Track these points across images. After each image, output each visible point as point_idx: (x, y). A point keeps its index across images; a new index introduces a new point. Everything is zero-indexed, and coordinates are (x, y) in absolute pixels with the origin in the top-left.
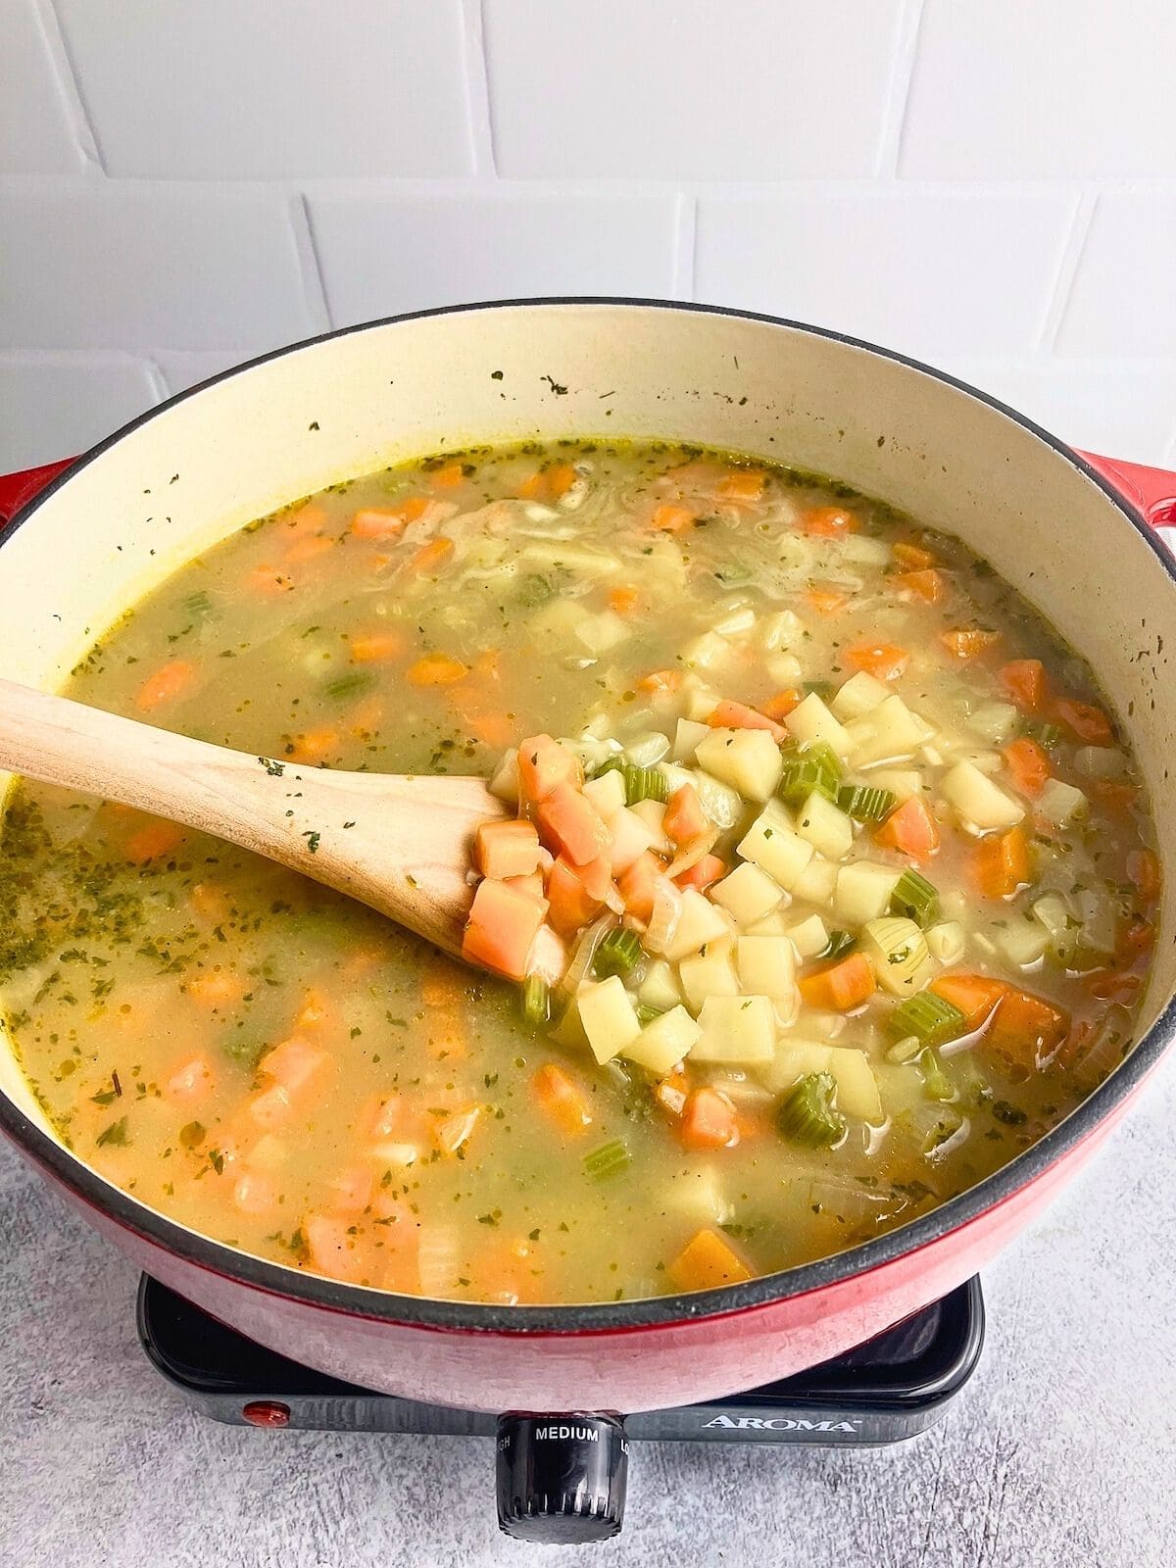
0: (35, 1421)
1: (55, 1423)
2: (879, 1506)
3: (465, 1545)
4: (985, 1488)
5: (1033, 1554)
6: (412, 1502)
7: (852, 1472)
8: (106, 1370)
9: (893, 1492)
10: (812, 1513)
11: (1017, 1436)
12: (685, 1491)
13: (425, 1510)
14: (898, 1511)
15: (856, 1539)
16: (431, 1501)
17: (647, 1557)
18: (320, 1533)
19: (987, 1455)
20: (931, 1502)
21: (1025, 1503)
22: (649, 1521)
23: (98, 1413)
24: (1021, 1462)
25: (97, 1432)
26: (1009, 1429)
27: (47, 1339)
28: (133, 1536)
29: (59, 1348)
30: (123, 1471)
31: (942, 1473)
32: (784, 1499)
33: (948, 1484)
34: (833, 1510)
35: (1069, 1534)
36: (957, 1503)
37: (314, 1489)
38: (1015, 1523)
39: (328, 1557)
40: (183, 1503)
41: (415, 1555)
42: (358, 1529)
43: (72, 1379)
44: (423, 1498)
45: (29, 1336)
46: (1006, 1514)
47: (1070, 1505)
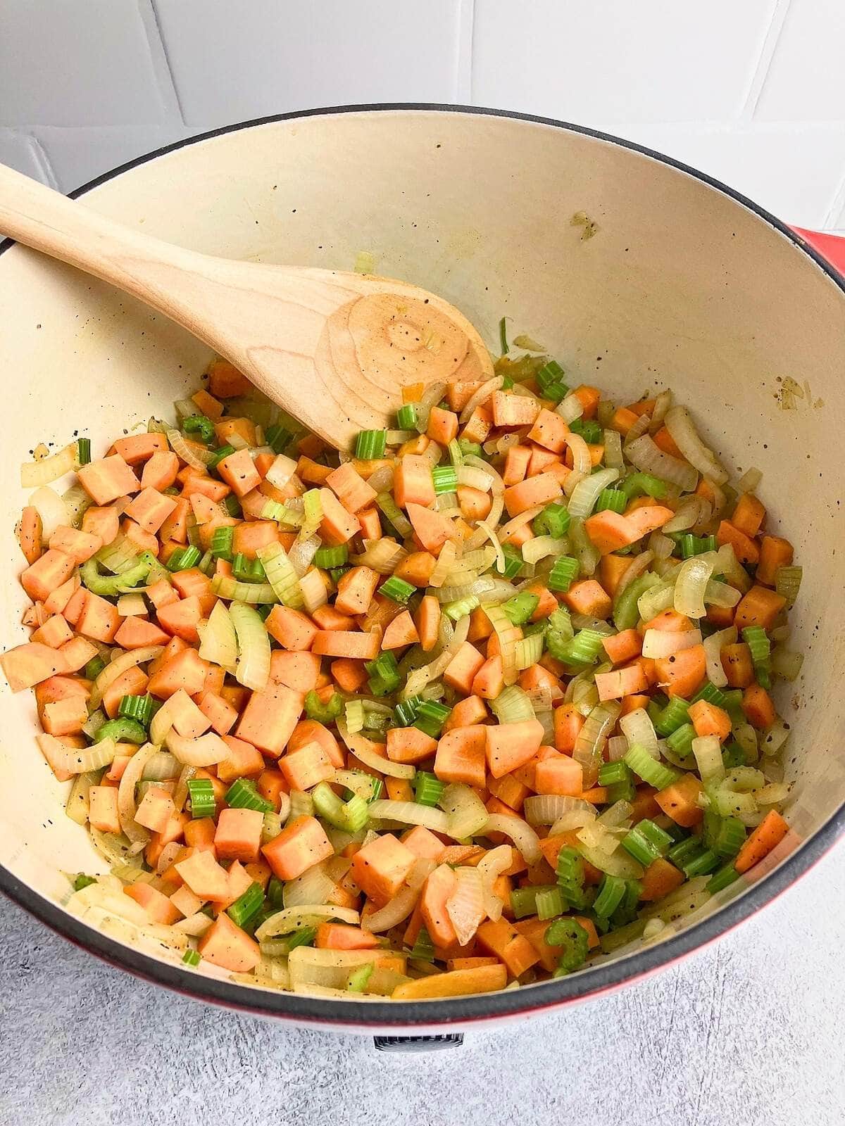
0: (24, 978)
1: (39, 979)
2: (637, 1001)
3: (346, 1046)
4: (710, 984)
5: (746, 1029)
9: (647, 991)
10: (591, 1008)
11: (731, 948)
14: (651, 1004)
15: (622, 1025)
18: (242, 1045)
19: (712, 962)
20: (673, 996)
21: (739, 993)
23: (71, 969)
24: (735, 966)
25: (71, 983)
26: (726, 943)
28: (104, 1056)
30: (93, 1010)
31: (680, 976)
33: (685, 983)
35: (770, 1014)
36: (692, 996)
38: (733, 1009)
39: (249, 1061)
40: (140, 1030)
41: (311, 1056)
42: (269, 1040)
43: (49, 946)
45: (14, 916)
46: (726, 1002)
47: (770, 994)
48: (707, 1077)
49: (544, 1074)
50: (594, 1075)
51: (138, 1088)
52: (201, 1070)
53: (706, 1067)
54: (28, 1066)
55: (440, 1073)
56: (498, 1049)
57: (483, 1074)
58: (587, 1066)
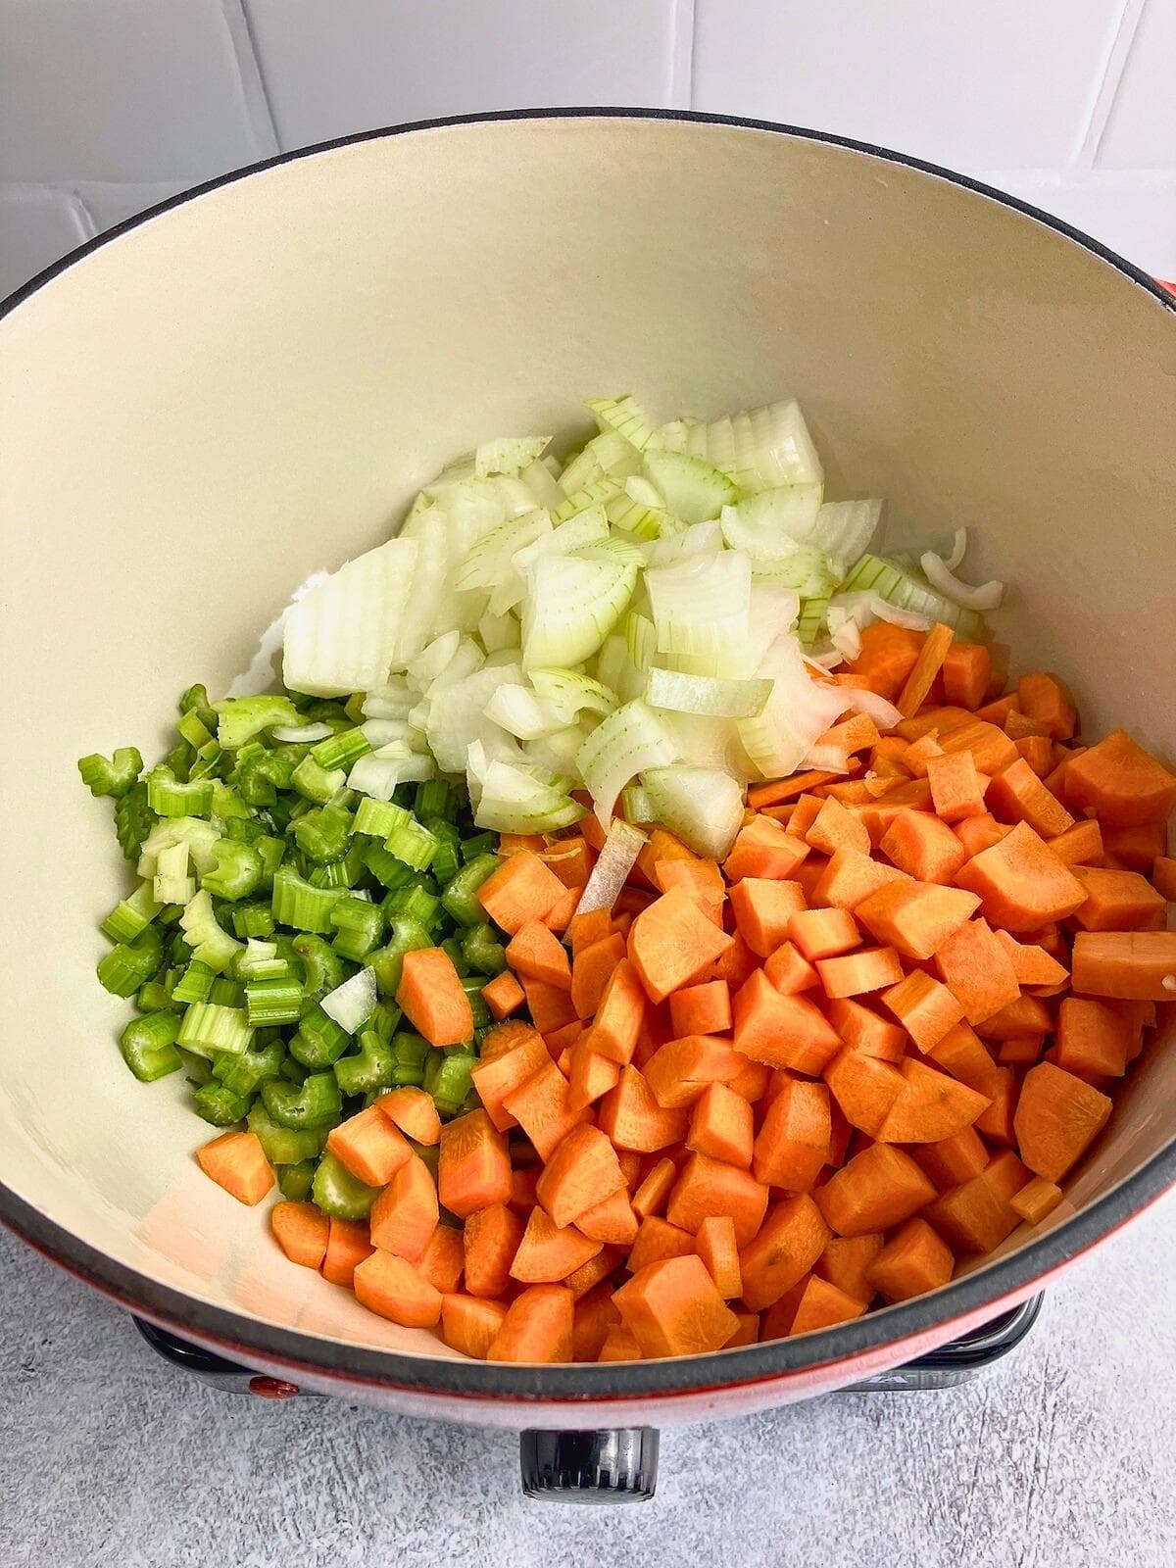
0: (27, 1384)
1: (48, 1387)
2: (925, 1440)
3: (492, 1497)
4: (1034, 1418)
5: (1086, 1486)
6: (434, 1454)
7: (894, 1406)
8: (99, 1328)
9: (938, 1426)
10: (855, 1449)
11: (1065, 1364)
12: (721, 1432)
13: (448, 1462)
14: (945, 1445)
15: (901, 1476)
16: (454, 1452)
17: (684, 1502)
18: (338, 1491)
19: (1036, 1384)
20: (978, 1435)
21: (1076, 1432)
22: (684, 1465)
23: (94, 1373)
24: (1071, 1392)
25: (94, 1393)
26: (1057, 1356)
27: (34, 1296)
28: (139, 1501)
29: (47, 1305)
30: (124, 1434)
31: (988, 1404)
32: (825, 1437)
33: (996, 1415)
34: (876, 1447)
35: (1123, 1464)
36: (1006, 1435)
37: (329, 1445)
38: (1068, 1455)
39: (348, 1515)
40: (191, 1465)
41: (439, 1510)
42: (378, 1485)
43: (64, 1338)
44: (445, 1450)
45: (15, 1294)
46: (1056, 1445)
47: (1123, 1434)
48: (1029, 1555)
49: (785, 1546)
50: (860, 1550)
51: (186, 1550)
52: (277, 1525)
53: (1027, 1542)
54: (29, 1513)
55: (628, 1541)
56: (717, 1508)
57: (693, 1544)
58: (848, 1536)
